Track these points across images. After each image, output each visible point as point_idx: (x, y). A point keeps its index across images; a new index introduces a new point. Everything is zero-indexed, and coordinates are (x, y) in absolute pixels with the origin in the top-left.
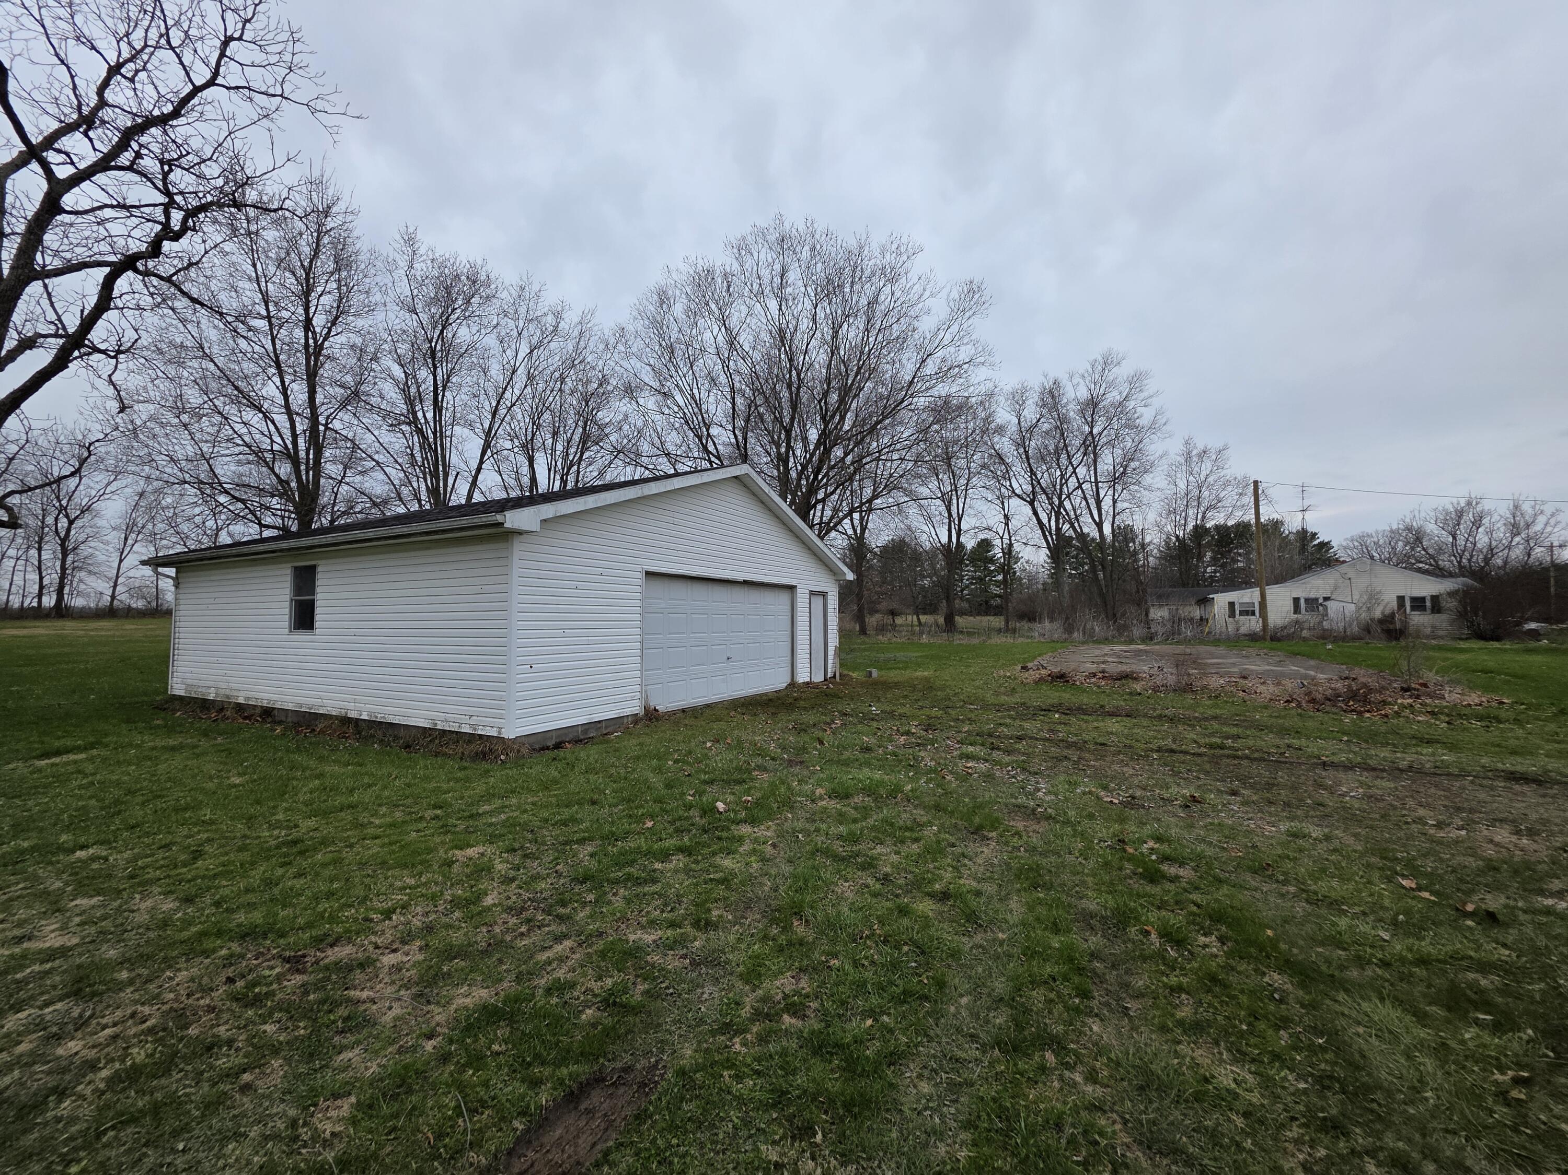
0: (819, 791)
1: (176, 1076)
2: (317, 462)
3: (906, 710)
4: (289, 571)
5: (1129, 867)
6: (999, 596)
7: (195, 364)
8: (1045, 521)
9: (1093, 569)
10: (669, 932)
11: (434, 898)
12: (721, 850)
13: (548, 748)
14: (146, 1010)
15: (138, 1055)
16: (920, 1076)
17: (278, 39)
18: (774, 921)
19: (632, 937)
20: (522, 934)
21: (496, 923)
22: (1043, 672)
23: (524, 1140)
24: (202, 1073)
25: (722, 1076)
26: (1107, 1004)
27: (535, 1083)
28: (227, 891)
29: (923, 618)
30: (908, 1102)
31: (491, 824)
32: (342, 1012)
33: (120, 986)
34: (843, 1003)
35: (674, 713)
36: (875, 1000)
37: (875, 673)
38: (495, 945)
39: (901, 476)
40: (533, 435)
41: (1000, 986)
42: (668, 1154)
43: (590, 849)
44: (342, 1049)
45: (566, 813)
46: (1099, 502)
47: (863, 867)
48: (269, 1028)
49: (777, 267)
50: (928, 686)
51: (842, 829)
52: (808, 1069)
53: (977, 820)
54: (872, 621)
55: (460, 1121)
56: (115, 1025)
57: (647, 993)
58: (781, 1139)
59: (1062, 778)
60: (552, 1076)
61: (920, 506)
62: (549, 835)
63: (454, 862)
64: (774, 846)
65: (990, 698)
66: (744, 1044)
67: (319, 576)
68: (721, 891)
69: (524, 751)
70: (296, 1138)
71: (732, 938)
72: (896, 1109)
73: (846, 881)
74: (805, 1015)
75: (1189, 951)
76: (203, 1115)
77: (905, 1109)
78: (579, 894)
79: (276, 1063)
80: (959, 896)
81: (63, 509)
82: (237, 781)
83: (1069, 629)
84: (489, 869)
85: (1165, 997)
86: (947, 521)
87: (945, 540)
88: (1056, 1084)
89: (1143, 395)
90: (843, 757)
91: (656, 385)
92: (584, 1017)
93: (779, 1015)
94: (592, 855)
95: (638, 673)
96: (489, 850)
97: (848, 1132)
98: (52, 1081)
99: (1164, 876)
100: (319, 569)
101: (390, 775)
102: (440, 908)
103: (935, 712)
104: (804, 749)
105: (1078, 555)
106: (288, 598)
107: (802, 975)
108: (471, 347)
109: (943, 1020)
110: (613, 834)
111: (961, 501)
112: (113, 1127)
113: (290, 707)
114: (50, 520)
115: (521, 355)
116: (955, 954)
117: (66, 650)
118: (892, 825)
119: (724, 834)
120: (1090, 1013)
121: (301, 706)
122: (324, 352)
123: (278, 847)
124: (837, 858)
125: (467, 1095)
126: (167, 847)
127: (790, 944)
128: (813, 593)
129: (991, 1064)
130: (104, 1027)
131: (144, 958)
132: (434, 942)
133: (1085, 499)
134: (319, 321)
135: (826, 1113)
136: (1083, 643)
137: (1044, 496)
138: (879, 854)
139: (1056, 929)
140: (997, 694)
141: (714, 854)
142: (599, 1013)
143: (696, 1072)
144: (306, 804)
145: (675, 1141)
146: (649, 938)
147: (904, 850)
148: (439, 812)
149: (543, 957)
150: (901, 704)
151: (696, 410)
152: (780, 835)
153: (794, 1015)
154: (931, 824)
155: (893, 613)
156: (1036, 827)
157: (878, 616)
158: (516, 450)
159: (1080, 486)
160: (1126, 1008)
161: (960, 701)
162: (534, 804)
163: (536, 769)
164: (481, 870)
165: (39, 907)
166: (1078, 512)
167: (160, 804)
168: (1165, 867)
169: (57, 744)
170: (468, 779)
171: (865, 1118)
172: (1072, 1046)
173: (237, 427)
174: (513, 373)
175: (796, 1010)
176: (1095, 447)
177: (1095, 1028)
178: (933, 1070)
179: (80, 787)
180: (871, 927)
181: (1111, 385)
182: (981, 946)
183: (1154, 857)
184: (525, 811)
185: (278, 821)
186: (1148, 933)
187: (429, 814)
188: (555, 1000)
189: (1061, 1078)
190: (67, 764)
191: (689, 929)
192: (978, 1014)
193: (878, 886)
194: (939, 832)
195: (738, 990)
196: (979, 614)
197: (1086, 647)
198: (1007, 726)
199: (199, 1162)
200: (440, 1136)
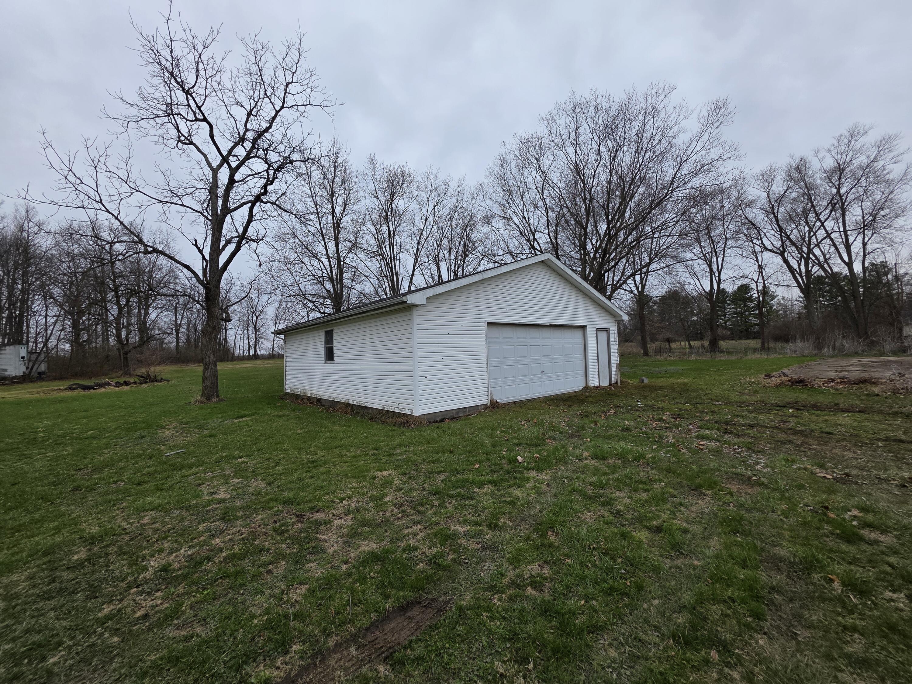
0: (586, 454)
1: (247, 561)
2: (341, 279)
3: (665, 404)
4: (323, 333)
5: (827, 528)
6: (758, 325)
7: (292, 240)
8: (795, 266)
9: (845, 300)
10: (473, 528)
11: (363, 494)
12: (514, 485)
13: (437, 422)
14: (243, 530)
15: (237, 549)
16: (610, 645)
17: (306, 77)
18: (536, 530)
19: (453, 528)
20: (399, 518)
21: (387, 510)
22: (784, 379)
23: (375, 625)
24: (255, 561)
25: (482, 615)
26: (778, 628)
27: (387, 597)
28: (283, 482)
29: (692, 343)
30: (598, 660)
31: (398, 460)
32: (313, 544)
33: (238, 518)
34: (568, 587)
35: (509, 404)
36: (591, 590)
37: (646, 380)
38: (386, 522)
39: (668, 247)
40: (438, 253)
41: (686, 597)
42: (442, 651)
43: (443, 477)
44: (309, 562)
45: (436, 456)
46: (848, 247)
47: (603, 505)
48: (284, 546)
49: (573, 126)
50: (685, 389)
51: (595, 479)
52: (535, 623)
53: (698, 481)
54: (652, 346)
55: (348, 608)
56: (233, 534)
57: (454, 560)
58: (508, 661)
59: (781, 456)
60: (395, 595)
61: (687, 267)
62: (424, 468)
63: (376, 478)
64: (548, 485)
65: (734, 397)
66: (499, 600)
67: (334, 335)
68: (508, 508)
69: (424, 422)
70: (281, 599)
71: (508, 536)
72: (588, 662)
73: (589, 512)
74: (542, 590)
75: (873, 602)
76: (252, 580)
77: (595, 663)
78: (431, 501)
79: (283, 563)
80: (669, 532)
81: (254, 312)
82: (299, 431)
83: (819, 346)
84: (391, 483)
85: (837, 633)
86: (709, 274)
87: (708, 289)
88: (715, 675)
89: (891, 155)
90: (609, 434)
91: (502, 214)
92: (418, 567)
93: (525, 586)
94: (443, 481)
95: (486, 381)
96: (394, 473)
97: (550, 668)
98: (207, 553)
99: (861, 539)
100: (334, 331)
101: (360, 432)
102: (365, 500)
103: (687, 406)
104: (583, 428)
105: (830, 289)
106: (323, 346)
107: (545, 565)
108: (405, 210)
109: (636, 612)
110: (456, 470)
111: (720, 259)
112: (221, 578)
113: (327, 398)
114: (250, 317)
115: (430, 210)
116: (656, 569)
117: (256, 373)
118: (631, 479)
119: (518, 476)
120: (761, 631)
121: (331, 397)
122: (341, 225)
123: (307, 463)
124: (585, 496)
125: (354, 596)
126: (268, 459)
127: (543, 545)
128: (598, 330)
129: (666, 649)
130: (229, 535)
131: (249, 507)
132: (358, 517)
133: (835, 245)
134: (338, 210)
135: (540, 652)
136: (832, 357)
137: (793, 248)
138: (617, 497)
139: (744, 565)
140: (741, 394)
141: (510, 487)
142: (426, 567)
143: (468, 609)
144: (323, 444)
145: (447, 645)
146: (462, 530)
147: (636, 496)
148: (376, 452)
149: (406, 532)
150: (661, 401)
151: (526, 224)
152: (554, 478)
153: (534, 588)
154: (660, 481)
155: (669, 341)
156: (750, 491)
157: (658, 343)
158: (430, 262)
159: (828, 236)
160: (796, 634)
161: (709, 399)
162: (421, 451)
163: (428, 432)
164: (387, 483)
165: (222, 481)
166: (828, 256)
167: (271, 440)
168: (865, 533)
169: (243, 413)
170: (393, 436)
171: (564, 662)
172: (737, 651)
173: (309, 267)
174: (426, 220)
175: (536, 585)
176: (843, 204)
177: (761, 642)
178: (620, 643)
179: (246, 432)
180: (598, 543)
181: (857, 152)
182: (680, 568)
183: (855, 523)
184: (416, 454)
185: (310, 451)
186: (831, 581)
187: (372, 452)
188: (405, 555)
189: (720, 672)
190: (243, 421)
191: (485, 528)
192: (664, 613)
193: (611, 517)
194: (666, 487)
195: (504, 567)
196: (740, 338)
197: (834, 359)
198: (742, 417)
199: (246, 600)
200: (338, 613)
